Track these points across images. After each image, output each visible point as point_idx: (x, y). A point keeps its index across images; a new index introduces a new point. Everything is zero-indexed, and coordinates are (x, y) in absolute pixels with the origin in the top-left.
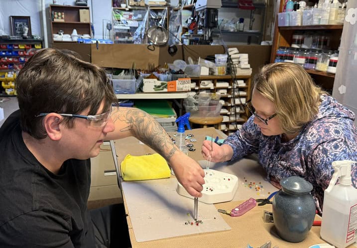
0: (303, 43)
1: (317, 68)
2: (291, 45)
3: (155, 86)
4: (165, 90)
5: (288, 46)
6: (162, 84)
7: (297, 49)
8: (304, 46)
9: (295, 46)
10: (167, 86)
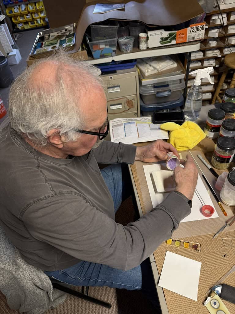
3: (162, 38)
4: (174, 42)
6: (170, 35)
10: (175, 36)
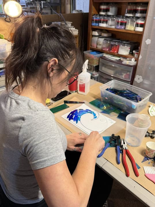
0: (109, 11)
1: (127, 28)
2: (99, 13)
5: (97, 13)
7: (104, 15)
8: (110, 13)
9: (102, 13)
